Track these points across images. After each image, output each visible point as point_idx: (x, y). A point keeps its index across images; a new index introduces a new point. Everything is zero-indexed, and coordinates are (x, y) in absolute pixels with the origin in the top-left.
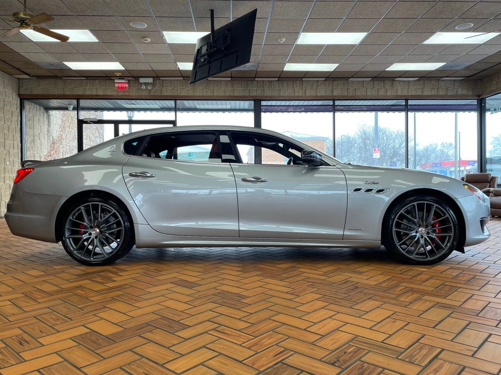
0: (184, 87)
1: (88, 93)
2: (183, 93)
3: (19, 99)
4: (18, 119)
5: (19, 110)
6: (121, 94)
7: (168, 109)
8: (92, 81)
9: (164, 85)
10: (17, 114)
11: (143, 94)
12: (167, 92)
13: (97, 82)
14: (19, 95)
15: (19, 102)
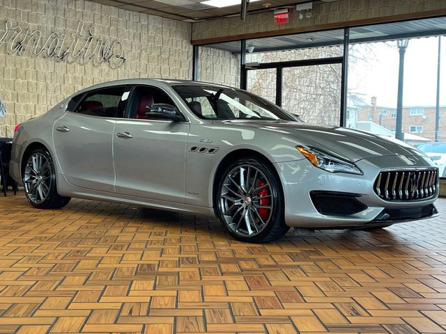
0: (356, 9)
1: (251, 31)
2: (354, 17)
3: (192, 46)
4: (188, 70)
5: (191, 58)
6: (283, 28)
7: (337, 43)
8: (255, 16)
9: (332, 9)
10: (188, 64)
11: (307, 25)
12: (336, 18)
13: (260, 15)
14: (192, 42)
15: (191, 50)
